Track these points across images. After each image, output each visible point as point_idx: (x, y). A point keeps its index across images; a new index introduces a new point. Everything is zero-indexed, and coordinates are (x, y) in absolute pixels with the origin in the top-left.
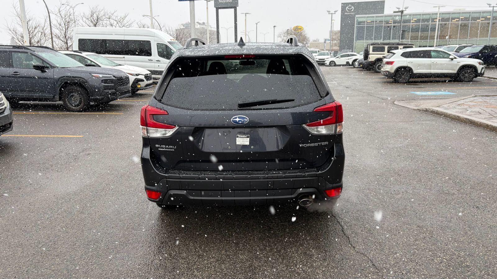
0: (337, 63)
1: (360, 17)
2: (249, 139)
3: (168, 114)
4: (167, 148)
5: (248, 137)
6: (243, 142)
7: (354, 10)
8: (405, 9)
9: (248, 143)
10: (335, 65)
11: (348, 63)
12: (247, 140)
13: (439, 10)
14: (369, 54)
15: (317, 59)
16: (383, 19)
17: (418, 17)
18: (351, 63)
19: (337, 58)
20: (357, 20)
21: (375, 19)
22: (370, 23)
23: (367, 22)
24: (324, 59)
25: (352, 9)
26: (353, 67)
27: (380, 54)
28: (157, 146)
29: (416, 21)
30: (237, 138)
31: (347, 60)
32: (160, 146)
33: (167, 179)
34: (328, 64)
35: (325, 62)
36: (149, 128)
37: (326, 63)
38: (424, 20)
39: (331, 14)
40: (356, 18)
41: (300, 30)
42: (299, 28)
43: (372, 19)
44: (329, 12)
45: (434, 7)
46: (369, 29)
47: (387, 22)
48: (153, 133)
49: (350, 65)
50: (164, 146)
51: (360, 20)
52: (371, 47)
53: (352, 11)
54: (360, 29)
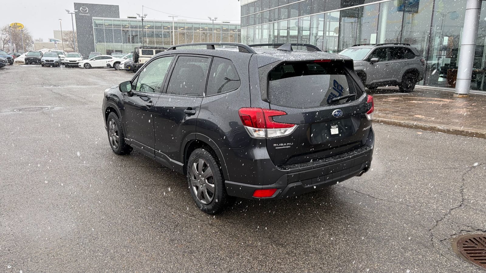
0: (92, 66)
1: (97, 20)
2: (338, 128)
3: (287, 114)
4: (285, 146)
5: (337, 128)
6: (335, 132)
7: (88, 11)
8: (144, 16)
9: (337, 133)
10: (90, 67)
11: (109, 65)
12: (336, 130)
13: (173, 20)
14: (139, 57)
15: (67, 60)
16: (121, 23)
17: (152, 24)
18: (112, 66)
19: (91, 60)
20: (95, 22)
21: (112, 23)
22: (108, 27)
23: (104, 25)
24: (76, 61)
25: (87, 10)
26: (114, 69)
27: (148, 57)
28: (275, 145)
29: (149, 28)
30: (331, 129)
31: (108, 63)
32: (279, 145)
33: (288, 174)
34: (82, 66)
35: (79, 64)
36: (268, 129)
37: (80, 66)
38: (157, 28)
39: (71, 14)
40: (94, 20)
41: (20, 28)
42: (18, 25)
43: (110, 22)
44: (68, 11)
45: (169, 16)
46: (109, 31)
47: (124, 27)
48: (272, 133)
49: (111, 67)
50: (282, 144)
51: (97, 22)
52: (140, 51)
53: (87, 12)
54: (99, 31)
